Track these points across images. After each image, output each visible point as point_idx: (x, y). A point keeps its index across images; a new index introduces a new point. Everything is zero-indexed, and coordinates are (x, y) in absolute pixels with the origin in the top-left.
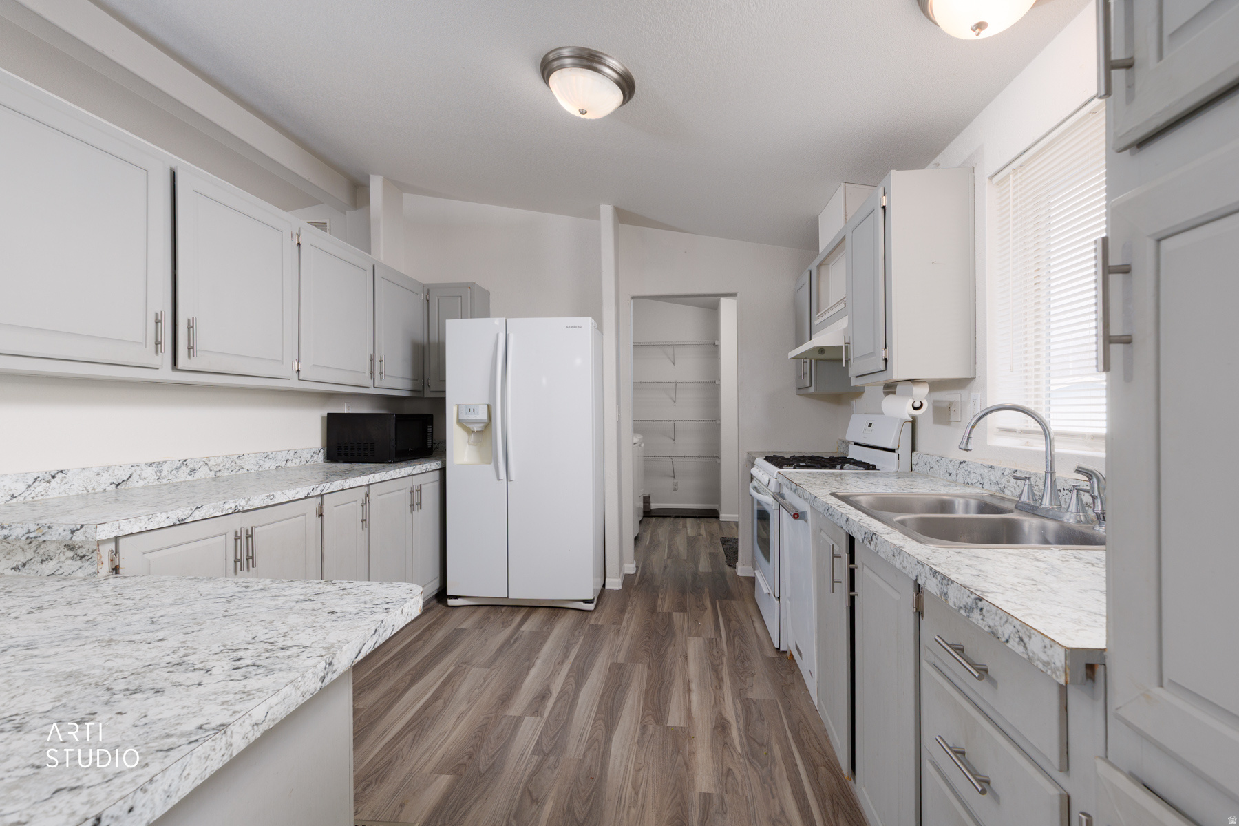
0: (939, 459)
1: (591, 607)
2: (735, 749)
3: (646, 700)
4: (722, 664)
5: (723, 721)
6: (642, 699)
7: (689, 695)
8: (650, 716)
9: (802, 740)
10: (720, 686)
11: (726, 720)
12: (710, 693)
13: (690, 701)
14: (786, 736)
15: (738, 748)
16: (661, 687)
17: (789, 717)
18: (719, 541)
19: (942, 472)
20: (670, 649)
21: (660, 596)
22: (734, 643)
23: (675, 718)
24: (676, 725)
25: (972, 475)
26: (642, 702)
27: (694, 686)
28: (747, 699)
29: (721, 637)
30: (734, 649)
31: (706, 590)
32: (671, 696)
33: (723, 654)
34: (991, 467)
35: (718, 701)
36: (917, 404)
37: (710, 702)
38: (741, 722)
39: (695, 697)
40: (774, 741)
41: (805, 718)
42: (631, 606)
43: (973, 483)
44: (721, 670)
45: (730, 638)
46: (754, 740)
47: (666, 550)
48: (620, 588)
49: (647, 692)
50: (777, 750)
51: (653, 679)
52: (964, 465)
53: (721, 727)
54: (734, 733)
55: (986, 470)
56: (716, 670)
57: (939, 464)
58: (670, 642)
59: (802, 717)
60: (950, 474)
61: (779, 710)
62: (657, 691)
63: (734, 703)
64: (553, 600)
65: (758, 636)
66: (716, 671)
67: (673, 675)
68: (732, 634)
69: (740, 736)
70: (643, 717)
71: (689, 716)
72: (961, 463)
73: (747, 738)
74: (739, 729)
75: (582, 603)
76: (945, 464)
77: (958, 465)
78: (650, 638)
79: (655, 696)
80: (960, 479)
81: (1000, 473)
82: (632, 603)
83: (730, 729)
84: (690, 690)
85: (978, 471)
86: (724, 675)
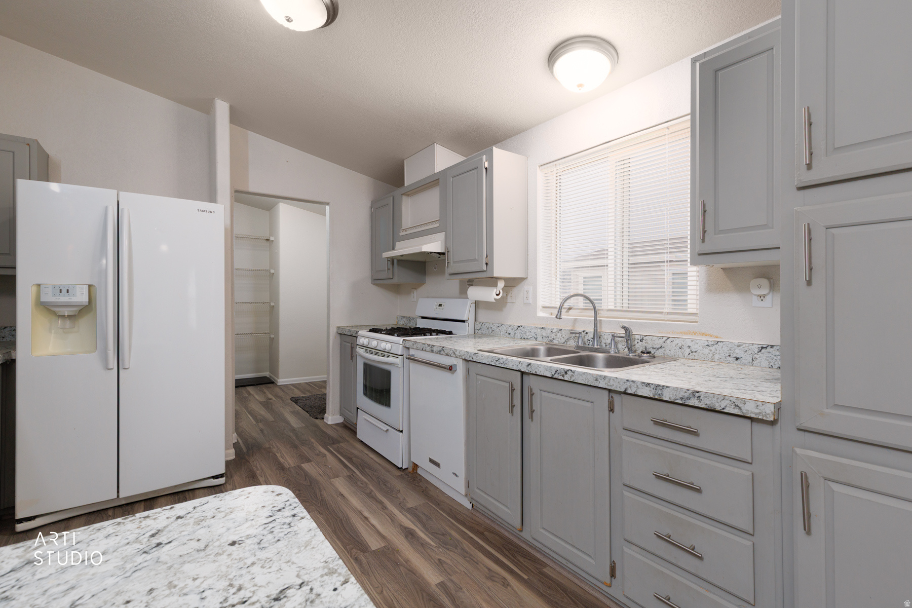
0: (500, 325)
1: (222, 481)
2: (430, 545)
3: (339, 538)
4: (372, 491)
5: (407, 530)
6: (336, 540)
7: (369, 522)
8: (354, 550)
9: (462, 521)
10: (384, 507)
11: (408, 528)
12: (382, 514)
13: (373, 526)
14: (452, 523)
15: (432, 543)
16: (343, 525)
17: (442, 509)
18: (290, 401)
19: (502, 333)
20: (324, 493)
21: (278, 455)
22: (368, 474)
23: (374, 544)
24: (379, 547)
25: (528, 334)
26: (338, 542)
27: (366, 514)
28: (409, 508)
29: (355, 472)
30: (371, 478)
31: (313, 440)
32: (356, 528)
33: (366, 484)
34: (542, 328)
35: (393, 518)
36: (498, 293)
37: (388, 520)
38: (419, 526)
39: (374, 521)
40: (447, 528)
41: (452, 507)
42: (258, 469)
43: (529, 338)
44: (375, 495)
45: (362, 471)
46: (436, 533)
47: (250, 417)
48: (234, 457)
49: (335, 532)
50: (453, 533)
51: (331, 521)
52: (521, 328)
53: (409, 534)
54: (421, 534)
55: (539, 330)
56: (370, 496)
57: (500, 328)
58: (320, 488)
59: (450, 507)
60: (509, 334)
61: (434, 508)
62: (342, 529)
63: (403, 514)
64: (176, 486)
65: (379, 464)
66: (372, 497)
67: (343, 512)
68: (360, 467)
69: (426, 534)
70: (350, 552)
71: (383, 537)
72: (518, 327)
73: (432, 535)
74: (422, 531)
75: (212, 480)
76: (505, 328)
77: (516, 328)
78: (299, 491)
79: (344, 533)
80: (518, 336)
81: (549, 331)
82: (257, 467)
83: (416, 533)
84: (366, 518)
85: (532, 331)
86: (380, 498)
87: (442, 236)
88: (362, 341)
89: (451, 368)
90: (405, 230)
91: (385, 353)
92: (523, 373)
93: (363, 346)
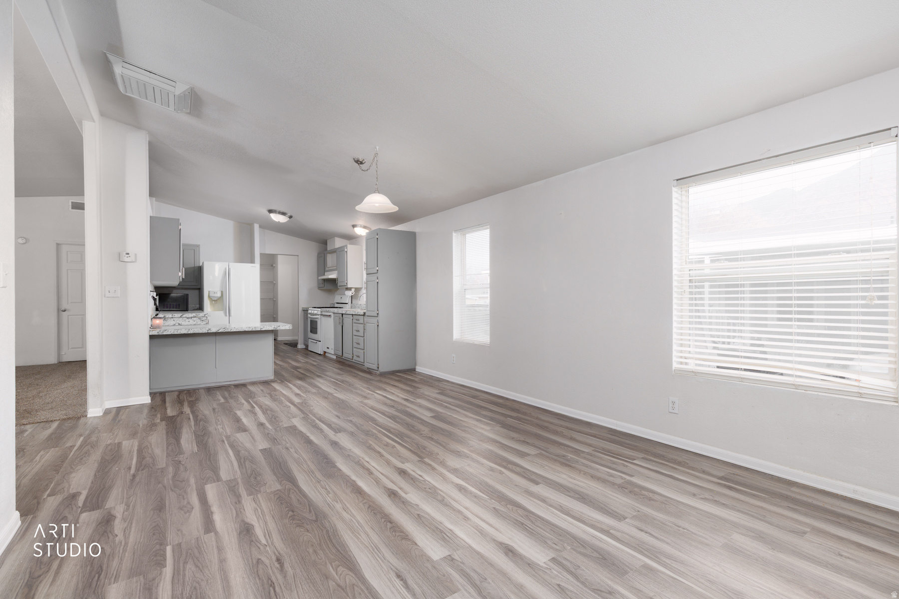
87: (336, 272)
88: (310, 311)
89: (330, 316)
90: (328, 268)
91: (316, 314)
92: (342, 314)
93: (310, 314)
